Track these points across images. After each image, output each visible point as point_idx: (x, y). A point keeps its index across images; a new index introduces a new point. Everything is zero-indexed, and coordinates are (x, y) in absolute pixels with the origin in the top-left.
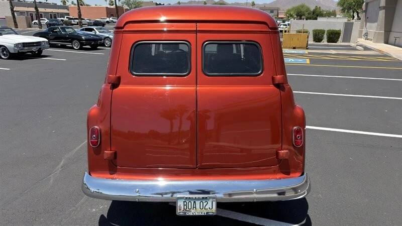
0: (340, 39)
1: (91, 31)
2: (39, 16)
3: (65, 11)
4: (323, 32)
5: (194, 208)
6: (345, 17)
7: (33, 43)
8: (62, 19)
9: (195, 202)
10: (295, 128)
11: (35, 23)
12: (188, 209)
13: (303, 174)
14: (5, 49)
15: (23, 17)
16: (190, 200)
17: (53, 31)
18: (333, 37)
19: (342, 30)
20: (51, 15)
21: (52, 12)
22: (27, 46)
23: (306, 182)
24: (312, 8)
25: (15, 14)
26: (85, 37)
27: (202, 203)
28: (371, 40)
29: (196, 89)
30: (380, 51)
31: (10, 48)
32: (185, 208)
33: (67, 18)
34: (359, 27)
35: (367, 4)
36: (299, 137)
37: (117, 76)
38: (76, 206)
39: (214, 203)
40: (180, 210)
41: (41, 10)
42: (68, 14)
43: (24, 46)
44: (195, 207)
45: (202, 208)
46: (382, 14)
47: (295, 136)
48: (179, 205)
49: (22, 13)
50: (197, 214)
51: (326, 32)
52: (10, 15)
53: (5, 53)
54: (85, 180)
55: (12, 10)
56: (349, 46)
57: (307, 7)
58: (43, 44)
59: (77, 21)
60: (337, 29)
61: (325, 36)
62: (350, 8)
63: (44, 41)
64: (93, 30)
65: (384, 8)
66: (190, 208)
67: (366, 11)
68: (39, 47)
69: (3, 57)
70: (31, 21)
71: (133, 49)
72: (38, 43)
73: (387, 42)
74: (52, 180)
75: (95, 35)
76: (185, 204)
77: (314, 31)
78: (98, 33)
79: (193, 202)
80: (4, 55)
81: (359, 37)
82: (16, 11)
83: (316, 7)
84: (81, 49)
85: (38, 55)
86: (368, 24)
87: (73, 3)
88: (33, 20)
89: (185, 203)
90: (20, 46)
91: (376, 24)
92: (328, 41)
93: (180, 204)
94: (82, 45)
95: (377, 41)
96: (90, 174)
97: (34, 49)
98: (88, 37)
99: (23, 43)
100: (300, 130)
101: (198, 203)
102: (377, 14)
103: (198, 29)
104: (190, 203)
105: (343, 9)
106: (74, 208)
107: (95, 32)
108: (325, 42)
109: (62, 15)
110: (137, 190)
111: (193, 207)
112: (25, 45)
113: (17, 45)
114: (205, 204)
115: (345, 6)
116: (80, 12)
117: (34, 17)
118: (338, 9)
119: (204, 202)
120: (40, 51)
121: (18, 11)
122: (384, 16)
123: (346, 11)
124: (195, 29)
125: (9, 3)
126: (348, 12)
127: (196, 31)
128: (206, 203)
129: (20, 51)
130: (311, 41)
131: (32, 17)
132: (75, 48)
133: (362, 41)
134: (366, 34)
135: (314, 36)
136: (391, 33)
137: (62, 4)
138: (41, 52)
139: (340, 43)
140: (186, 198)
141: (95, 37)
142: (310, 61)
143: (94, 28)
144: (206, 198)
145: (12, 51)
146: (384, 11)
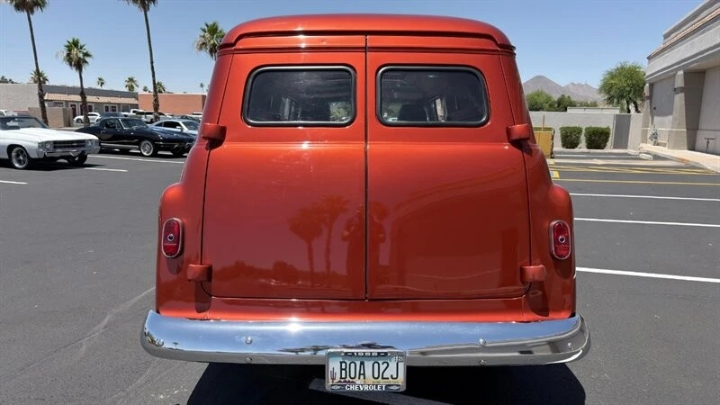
0: (609, 144)
1: (175, 127)
2: (86, 108)
3: (132, 101)
4: (579, 131)
5: (362, 376)
6: (614, 107)
7: (72, 142)
8: (126, 113)
9: (362, 363)
10: (553, 223)
11: (78, 120)
12: (348, 379)
13: (573, 315)
14: (22, 152)
15: (59, 109)
16: (353, 359)
17: (107, 126)
18: (597, 139)
19: (611, 127)
20: (107, 107)
21: (110, 103)
22: (60, 147)
23: (582, 330)
24: (556, 97)
25: (46, 105)
26: (163, 135)
27: (376, 365)
28: (664, 145)
29: (365, 148)
30: (683, 160)
31: (31, 148)
32: (343, 376)
33: (134, 112)
34: (640, 124)
35: (652, 85)
36: (562, 240)
37: (221, 124)
38: (127, 390)
39: (402, 367)
40: (333, 379)
41: (90, 99)
42: (136, 106)
43: (55, 147)
44: (364, 374)
45: (376, 376)
46: (679, 100)
47: (556, 239)
48: (331, 369)
49: (57, 103)
50: (366, 388)
51: (584, 131)
52: (37, 105)
53: (21, 158)
54: (146, 326)
55: (41, 96)
56: (626, 154)
57: (547, 96)
58: (90, 144)
59: (152, 116)
60: (603, 126)
61: (583, 138)
62: (622, 97)
63: (90, 140)
64: (178, 124)
65: (682, 90)
66: (353, 376)
67: (650, 97)
68: (82, 149)
69: (17, 165)
70: (72, 116)
71: (250, 81)
72: (81, 143)
73: (692, 148)
74: (84, 348)
75: (181, 133)
76: (344, 367)
77: (562, 129)
78: (186, 130)
79: (358, 363)
80: (19, 162)
81: (643, 142)
82: (47, 100)
83: (563, 96)
84: (155, 155)
85: (79, 162)
86: (657, 119)
87: (145, 89)
88: (75, 116)
89: (344, 365)
90: (48, 146)
91: (670, 118)
92: (588, 148)
93: (334, 366)
94: (157, 148)
95: (676, 146)
96: (158, 312)
97: (73, 152)
98: (167, 136)
99: (55, 142)
100: (564, 225)
101: (368, 365)
102: (672, 101)
103: (368, 45)
104: (353, 365)
105: (609, 99)
106: (123, 394)
107: (182, 129)
108: (582, 147)
109: (126, 108)
110: (249, 339)
111: (360, 374)
112: (57, 144)
113: (43, 145)
114: (383, 367)
115: (612, 93)
116: (156, 100)
117: (78, 109)
118: (601, 98)
119: (381, 362)
120: (83, 157)
121: (51, 101)
122: (684, 102)
123: (615, 101)
124: (363, 45)
125: (37, 88)
126: (618, 103)
127: (365, 48)
128: (386, 365)
129: (48, 155)
130: (558, 147)
131: (74, 110)
132: (145, 154)
133: (649, 147)
134: (655, 136)
135: (562, 139)
136: (698, 132)
137: (126, 90)
138: (85, 158)
139: (609, 149)
140: (346, 353)
141: (180, 136)
142: (560, 174)
143: (180, 123)
144: (386, 353)
145: (34, 156)
146: (682, 95)
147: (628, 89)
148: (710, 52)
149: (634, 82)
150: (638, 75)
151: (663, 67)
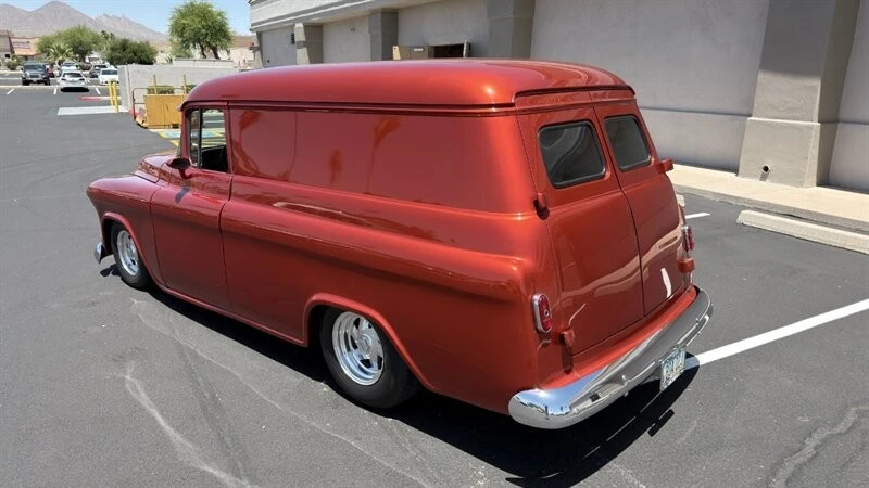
29: (624, 194)
35: (260, 35)
40: (664, 381)
46: (303, 55)
62: (198, 41)
65: (304, 44)
67: (259, 48)
93: (665, 371)
102: (291, 55)
104: (670, 366)
111: (672, 371)
115: (185, 35)
122: (307, 58)
146: (305, 50)
147: (204, 31)
148: (334, 8)
149: (209, 23)
150: (212, 15)
151: (275, 15)
